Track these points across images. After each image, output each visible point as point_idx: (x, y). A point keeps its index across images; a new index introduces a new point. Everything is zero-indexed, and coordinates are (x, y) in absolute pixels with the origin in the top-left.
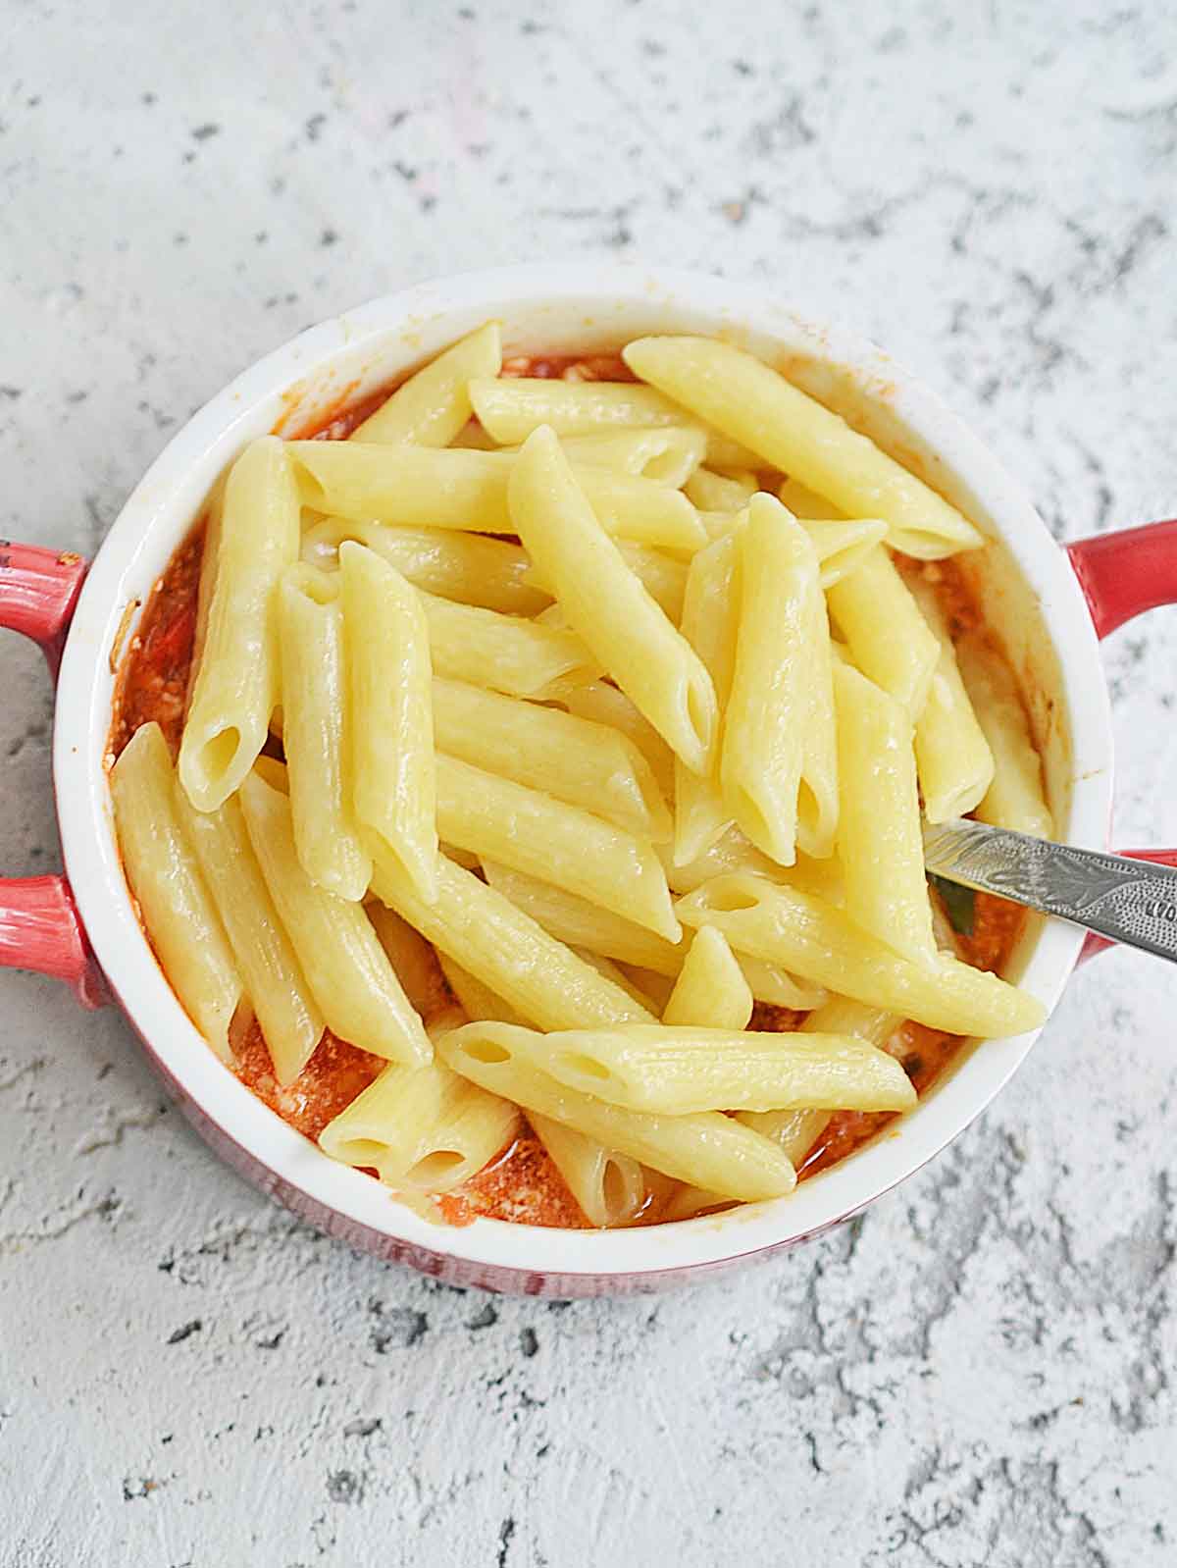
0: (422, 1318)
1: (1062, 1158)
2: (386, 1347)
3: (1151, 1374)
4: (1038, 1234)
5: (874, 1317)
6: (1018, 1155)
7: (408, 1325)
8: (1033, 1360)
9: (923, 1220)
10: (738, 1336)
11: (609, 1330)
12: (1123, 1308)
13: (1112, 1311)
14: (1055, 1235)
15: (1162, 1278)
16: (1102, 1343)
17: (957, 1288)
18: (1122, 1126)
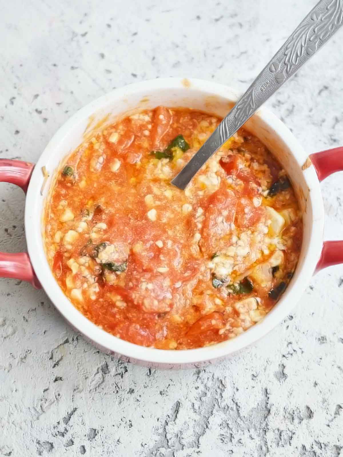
0: (52, 445)
1: (236, 386)
2: (42, 454)
3: (264, 448)
4: (229, 409)
5: (183, 436)
6: (223, 385)
7: (48, 446)
8: (229, 446)
9: (196, 407)
10: (143, 444)
11: (106, 444)
12: (256, 430)
13: (252, 430)
14: (235, 409)
15: (266, 420)
16: (250, 440)
17: (207, 427)
18: (253, 375)
